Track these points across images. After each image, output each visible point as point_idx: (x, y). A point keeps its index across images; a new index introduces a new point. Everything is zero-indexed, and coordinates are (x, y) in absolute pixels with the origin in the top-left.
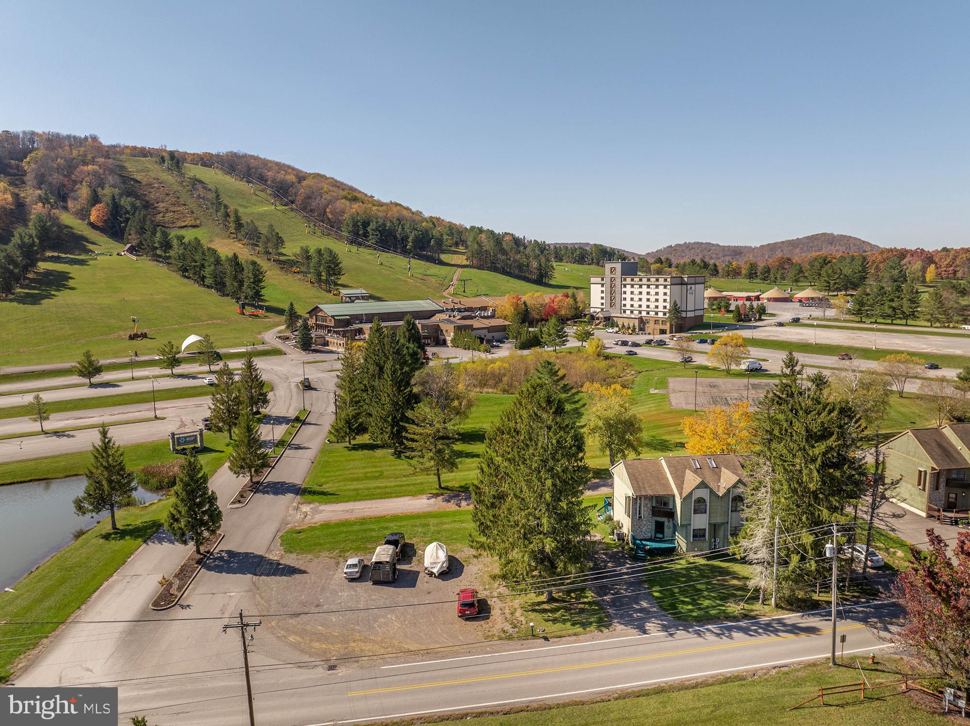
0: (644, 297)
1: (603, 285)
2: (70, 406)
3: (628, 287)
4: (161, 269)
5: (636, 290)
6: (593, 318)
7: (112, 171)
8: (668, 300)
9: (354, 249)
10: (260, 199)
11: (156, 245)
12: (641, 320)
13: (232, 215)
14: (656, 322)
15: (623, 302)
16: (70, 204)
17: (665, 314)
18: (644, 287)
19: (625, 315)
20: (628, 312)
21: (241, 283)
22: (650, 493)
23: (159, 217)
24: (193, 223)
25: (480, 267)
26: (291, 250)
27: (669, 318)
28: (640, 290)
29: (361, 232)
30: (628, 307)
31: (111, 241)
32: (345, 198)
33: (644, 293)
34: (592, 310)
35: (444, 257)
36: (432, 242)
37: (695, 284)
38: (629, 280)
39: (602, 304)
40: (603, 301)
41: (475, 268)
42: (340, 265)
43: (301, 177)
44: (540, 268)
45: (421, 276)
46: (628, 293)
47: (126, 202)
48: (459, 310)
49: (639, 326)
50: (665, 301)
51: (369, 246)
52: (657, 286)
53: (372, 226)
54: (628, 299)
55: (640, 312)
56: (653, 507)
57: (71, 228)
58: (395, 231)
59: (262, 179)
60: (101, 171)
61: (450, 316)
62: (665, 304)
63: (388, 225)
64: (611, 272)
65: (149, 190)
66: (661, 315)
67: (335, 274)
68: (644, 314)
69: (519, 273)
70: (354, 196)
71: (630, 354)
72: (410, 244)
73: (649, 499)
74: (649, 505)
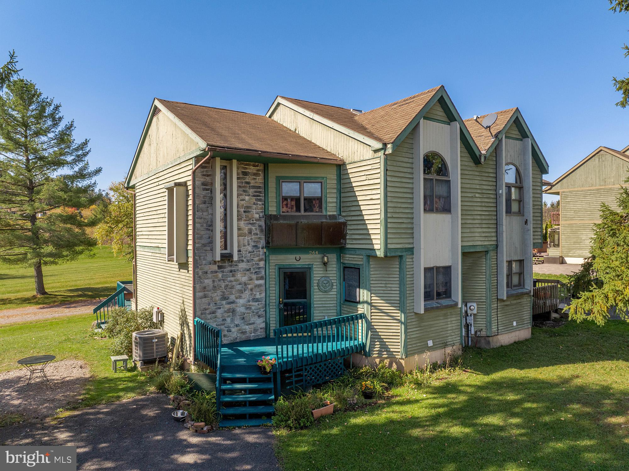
73: (251, 191)
74: (256, 213)
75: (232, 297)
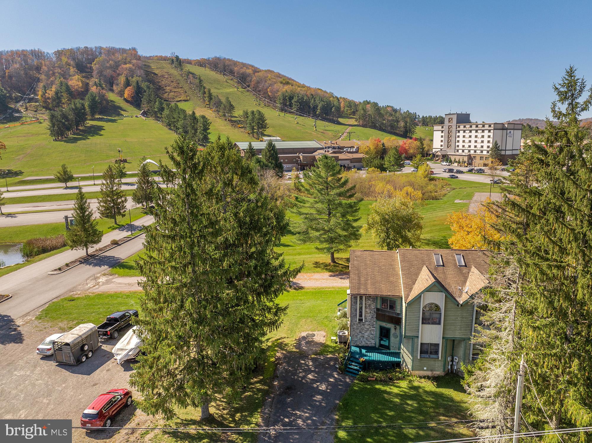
0: (473, 139)
1: (442, 132)
2: (40, 199)
3: (461, 132)
4: (159, 124)
5: (467, 134)
6: (434, 155)
7: (140, 68)
8: (491, 141)
9: (282, 114)
10: (229, 84)
11: (156, 110)
12: (470, 157)
13: (207, 93)
14: (481, 158)
15: (457, 144)
16: (115, 88)
17: (488, 152)
18: (473, 132)
19: (457, 154)
20: (460, 151)
21: (196, 130)
22: (371, 291)
23: (166, 95)
24: (185, 98)
25: (364, 126)
26: (238, 113)
27: (491, 154)
28: (470, 134)
29: (288, 104)
30: (461, 147)
31: (135, 109)
32: (281, 83)
33: (473, 137)
34: (434, 150)
35: (341, 120)
36: (333, 110)
37: (514, 129)
38: (462, 127)
39: (442, 146)
40: (442, 144)
41: (361, 126)
42: (266, 122)
43: (256, 71)
44: (405, 127)
45: (322, 131)
46: (461, 137)
47: (144, 85)
48: (334, 148)
49: (468, 161)
50: (489, 142)
51: (293, 113)
52: (483, 131)
53: (295, 99)
54: (461, 141)
55: (469, 151)
56: (378, 310)
57: (114, 102)
58: (309, 102)
59: (232, 72)
60: (134, 68)
61: (325, 152)
62: (489, 144)
63: (305, 98)
64: (449, 121)
65: (162, 79)
66: (485, 153)
67: (262, 127)
68: (472, 152)
69: (392, 130)
70: (287, 82)
71: (452, 178)
72: (319, 111)
73: (371, 300)
74: (373, 307)
75: (363, 332)
